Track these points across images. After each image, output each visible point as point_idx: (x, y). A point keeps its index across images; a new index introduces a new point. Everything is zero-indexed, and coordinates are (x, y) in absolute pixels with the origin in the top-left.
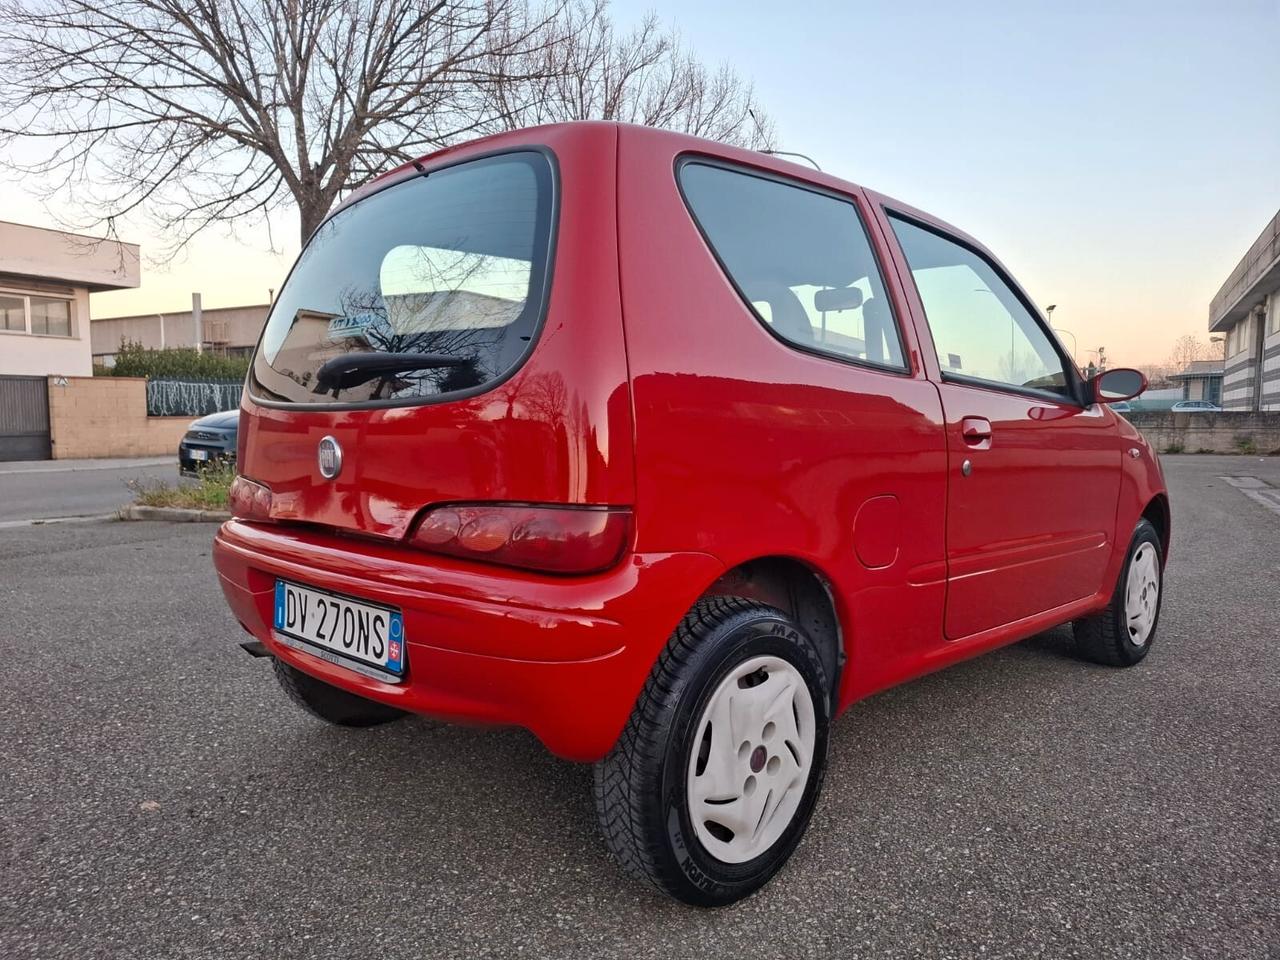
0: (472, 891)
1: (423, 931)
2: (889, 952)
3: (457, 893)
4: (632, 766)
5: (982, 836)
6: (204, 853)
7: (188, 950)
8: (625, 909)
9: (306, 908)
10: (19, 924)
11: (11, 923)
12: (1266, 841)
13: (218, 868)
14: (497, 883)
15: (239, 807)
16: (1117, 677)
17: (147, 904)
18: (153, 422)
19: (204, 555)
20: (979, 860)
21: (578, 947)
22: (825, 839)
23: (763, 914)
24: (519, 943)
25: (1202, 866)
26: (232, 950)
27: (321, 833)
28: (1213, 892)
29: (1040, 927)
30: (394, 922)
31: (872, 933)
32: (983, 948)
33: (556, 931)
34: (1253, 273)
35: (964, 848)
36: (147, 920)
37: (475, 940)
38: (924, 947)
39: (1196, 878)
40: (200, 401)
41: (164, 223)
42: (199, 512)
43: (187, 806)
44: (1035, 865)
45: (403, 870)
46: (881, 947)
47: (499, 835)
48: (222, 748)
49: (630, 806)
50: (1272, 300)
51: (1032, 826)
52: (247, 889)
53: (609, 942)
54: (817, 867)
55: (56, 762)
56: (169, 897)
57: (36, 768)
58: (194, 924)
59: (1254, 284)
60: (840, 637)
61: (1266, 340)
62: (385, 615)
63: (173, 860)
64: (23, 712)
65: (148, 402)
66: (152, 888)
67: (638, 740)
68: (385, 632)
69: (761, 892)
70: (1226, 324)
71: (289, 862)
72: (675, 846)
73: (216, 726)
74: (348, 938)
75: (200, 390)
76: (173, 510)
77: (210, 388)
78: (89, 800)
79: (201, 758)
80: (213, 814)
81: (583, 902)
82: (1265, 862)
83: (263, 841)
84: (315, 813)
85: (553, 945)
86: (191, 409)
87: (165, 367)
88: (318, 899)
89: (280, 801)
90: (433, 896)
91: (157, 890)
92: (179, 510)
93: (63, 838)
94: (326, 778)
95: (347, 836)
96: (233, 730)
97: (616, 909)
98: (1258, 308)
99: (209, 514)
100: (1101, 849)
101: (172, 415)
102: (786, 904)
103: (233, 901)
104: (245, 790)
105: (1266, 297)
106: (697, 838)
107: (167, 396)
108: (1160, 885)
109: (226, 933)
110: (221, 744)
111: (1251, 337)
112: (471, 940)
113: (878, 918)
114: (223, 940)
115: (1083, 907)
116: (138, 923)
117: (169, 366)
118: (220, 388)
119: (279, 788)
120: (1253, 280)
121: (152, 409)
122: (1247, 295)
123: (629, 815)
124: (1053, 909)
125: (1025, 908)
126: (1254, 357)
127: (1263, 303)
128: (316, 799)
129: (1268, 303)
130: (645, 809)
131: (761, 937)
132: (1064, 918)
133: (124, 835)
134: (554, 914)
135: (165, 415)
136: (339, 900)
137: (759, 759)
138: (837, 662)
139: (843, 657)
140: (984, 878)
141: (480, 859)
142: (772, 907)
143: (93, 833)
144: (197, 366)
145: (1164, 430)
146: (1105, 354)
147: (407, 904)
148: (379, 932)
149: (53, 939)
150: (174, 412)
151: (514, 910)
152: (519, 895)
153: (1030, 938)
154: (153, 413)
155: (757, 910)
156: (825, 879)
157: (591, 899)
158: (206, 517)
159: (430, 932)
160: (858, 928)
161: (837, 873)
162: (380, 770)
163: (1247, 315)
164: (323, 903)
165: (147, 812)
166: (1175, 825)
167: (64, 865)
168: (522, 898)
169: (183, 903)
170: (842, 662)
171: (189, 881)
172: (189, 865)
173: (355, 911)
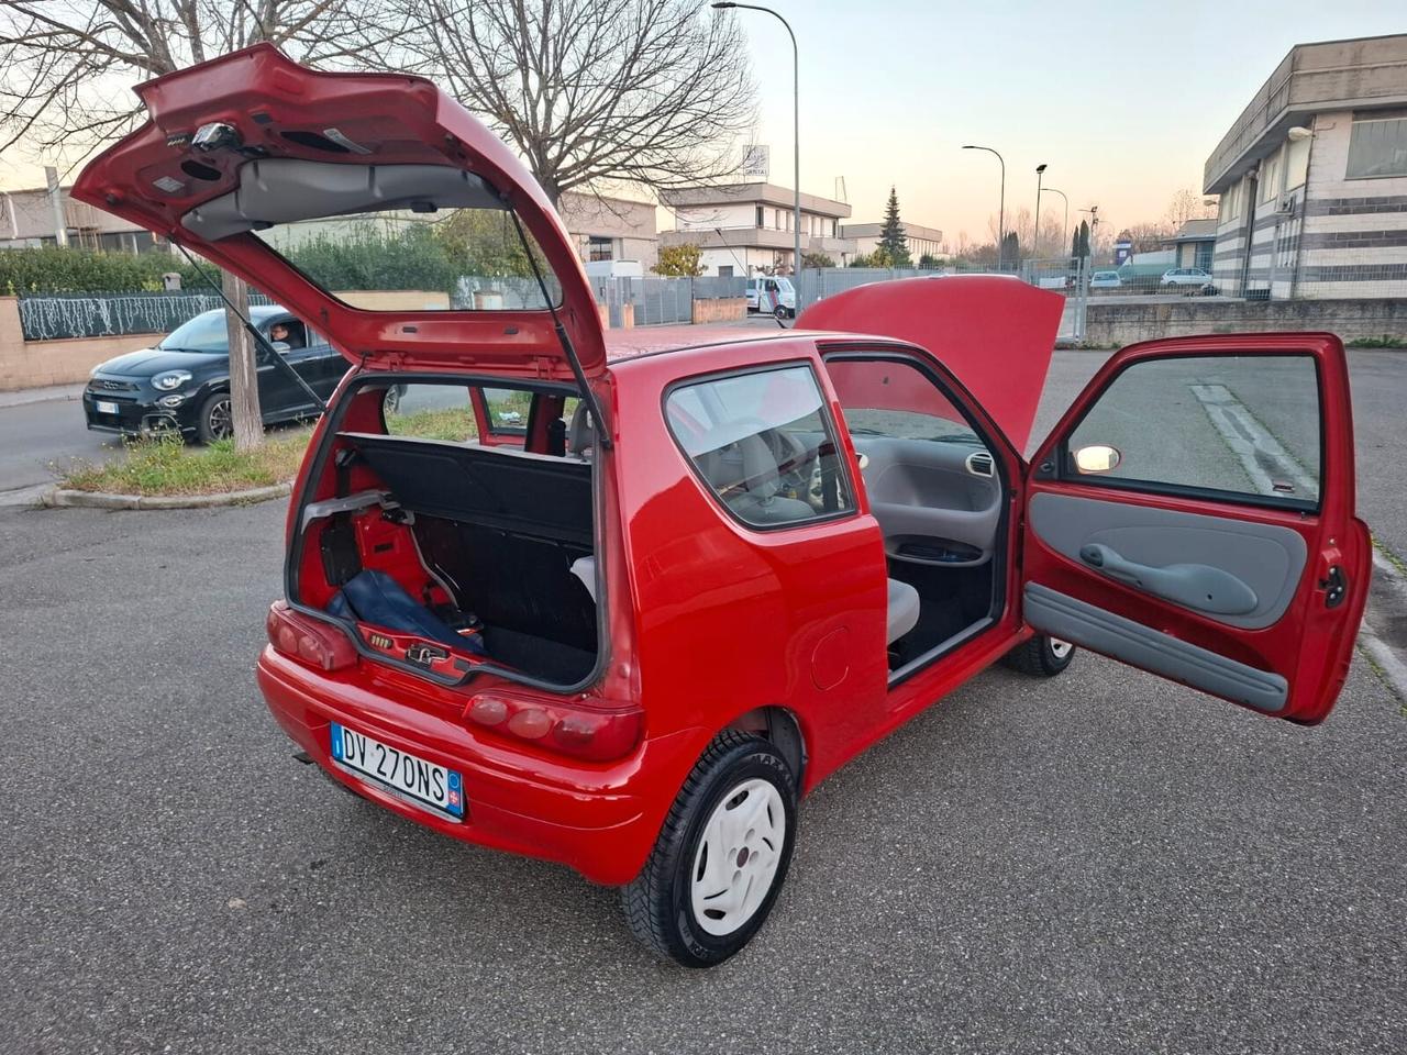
0: (527, 967)
1: (496, 1007)
2: (839, 991)
3: (515, 969)
4: (650, 886)
5: (913, 877)
6: (301, 949)
7: (321, 1041)
8: (646, 972)
9: (400, 994)
10: (177, 1030)
11: (171, 1030)
12: (1122, 864)
13: (317, 962)
14: (545, 957)
15: (314, 898)
16: (1043, 689)
17: (273, 1002)
18: (33, 347)
19: (164, 567)
20: (910, 900)
21: (615, 1009)
22: (794, 891)
23: (748, 966)
24: (571, 1010)
25: (1071, 892)
26: (355, 1037)
27: (392, 920)
28: (1074, 916)
29: (947, 959)
30: (473, 1000)
31: (828, 976)
32: (905, 982)
33: (597, 996)
34: (1246, 138)
35: (898, 889)
36: (278, 1016)
37: (538, 1010)
38: (864, 985)
39: (1063, 905)
40: (85, 319)
41: (39, 146)
42: (136, 499)
43: (270, 901)
44: (950, 902)
45: (468, 951)
46: (833, 987)
47: (538, 910)
48: (276, 833)
49: (650, 913)
50: (1265, 165)
51: (952, 863)
52: (348, 980)
53: (636, 1002)
54: (787, 920)
55: (132, 861)
56: (288, 994)
57: (117, 869)
58: (317, 1017)
59: (1247, 149)
60: (803, 746)
61: (1257, 210)
62: (444, 770)
63: (278, 957)
64: (74, 804)
65: (23, 324)
66: (271, 986)
67: (654, 867)
68: (444, 782)
69: (746, 947)
70: (1221, 187)
71: (374, 952)
72: (683, 935)
73: (262, 808)
74: (441, 1018)
75: (83, 306)
76: (105, 496)
77: (95, 302)
78: (180, 902)
79: (261, 847)
80: (294, 907)
81: (613, 968)
82: (1116, 884)
83: (346, 933)
84: (380, 899)
85: (597, 1009)
86: (75, 329)
87: (30, 270)
88: (408, 985)
89: (348, 889)
90: (497, 974)
91: (276, 989)
92: (112, 497)
93: (175, 942)
94: (380, 860)
95: (414, 921)
96: (279, 811)
97: (640, 972)
98: (1251, 173)
99: (147, 501)
100: (1000, 883)
101: (54, 338)
102: (765, 955)
103: (341, 992)
104: (313, 880)
105: (1259, 161)
106: (699, 926)
107: (45, 318)
108: (1037, 913)
109: (345, 1022)
110: (274, 829)
111: (1243, 203)
112: (534, 1011)
113: (832, 962)
114: (345, 1029)
115: (979, 938)
116: (272, 1020)
117: (35, 269)
118: (107, 303)
119: (342, 875)
120: (1247, 145)
121: (29, 332)
122: (1240, 160)
123: (650, 919)
124: (958, 943)
125: (938, 943)
126: (1244, 225)
127: (1256, 168)
128: (378, 885)
129: (1261, 169)
130: (661, 914)
131: (748, 986)
132: (965, 951)
133: (226, 936)
134: (593, 981)
135: (45, 338)
136: (425, 985)
137: (743, 857)
138: (801, 762)
139: (805, 758)
140: (911, 918)
141: (528, 935)
142: (756, 960)
143: (198, 937)
144: (69, 266)
145: (1146, 324)
146: (1097, 215)
147: (479, 982)
148: (463, 1011)
149: (211, 1040)
150: (56, 334)
151: (563, 981)
152: (563, 967)
153: (938, 971)
154: (30, 337)
155: (744, 963)
156: (794, 930)
157: (620, 966)
158: (145, 504)
159: (501, 1006)
160: (818, 973)
161: (803, 923)
162: (425, 849)
163: (1240, 179)
164: (413, 988)
165: (236, 911)
166: (1059, 855)
167: (188, 970)
168: (566, 969)
169: (301, 999)
170: (805, 762)
171: (298, 977)
172: (292, 962)
173: (440, 993)
